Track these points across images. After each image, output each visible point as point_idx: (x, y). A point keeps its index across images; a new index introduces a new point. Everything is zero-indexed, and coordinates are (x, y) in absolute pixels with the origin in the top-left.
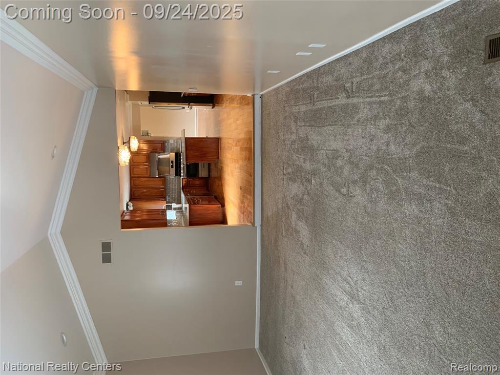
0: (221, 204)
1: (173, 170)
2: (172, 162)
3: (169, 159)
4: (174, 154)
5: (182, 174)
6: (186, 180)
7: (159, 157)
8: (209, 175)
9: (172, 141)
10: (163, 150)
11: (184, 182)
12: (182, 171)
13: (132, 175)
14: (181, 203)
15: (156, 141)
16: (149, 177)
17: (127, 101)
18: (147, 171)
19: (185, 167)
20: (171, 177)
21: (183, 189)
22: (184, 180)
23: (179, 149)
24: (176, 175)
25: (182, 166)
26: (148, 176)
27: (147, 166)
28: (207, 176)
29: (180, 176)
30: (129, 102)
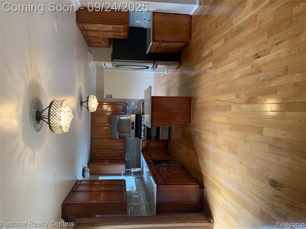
0: (198, 184)
1: (133, 132)
2: (133, 123)
3: (129, 120)
4: (135, 115)
5: (142, 136)
6: (146, 142)
7: (120, 118)
8: (169, 137)
9: (133, 103)
10: (125, 112)
11: (144, 145)
12: (142, 133)
13: (94, 136)
14: (140, 167)
15: (117, 103)
16: (110, 139)
17: (90, 61)
18: (108, 132)
19: (146, 130)
20: (131, 139)
21: (143, 151)
22: (144, 142)
23: (140, 111)
24: (136, 136)
25: (142, 128)
26: (108, 137)
27: (108, 127)
28: (167, 138)
29: (140, 138)
30: (92, 62)
